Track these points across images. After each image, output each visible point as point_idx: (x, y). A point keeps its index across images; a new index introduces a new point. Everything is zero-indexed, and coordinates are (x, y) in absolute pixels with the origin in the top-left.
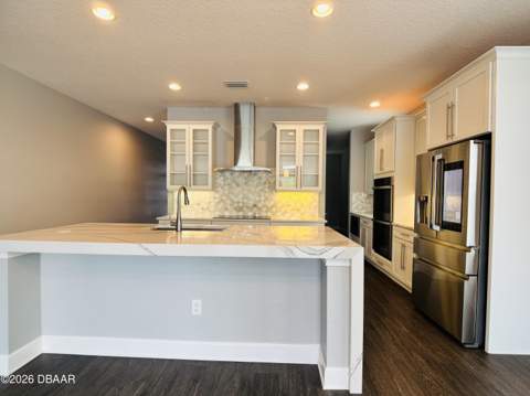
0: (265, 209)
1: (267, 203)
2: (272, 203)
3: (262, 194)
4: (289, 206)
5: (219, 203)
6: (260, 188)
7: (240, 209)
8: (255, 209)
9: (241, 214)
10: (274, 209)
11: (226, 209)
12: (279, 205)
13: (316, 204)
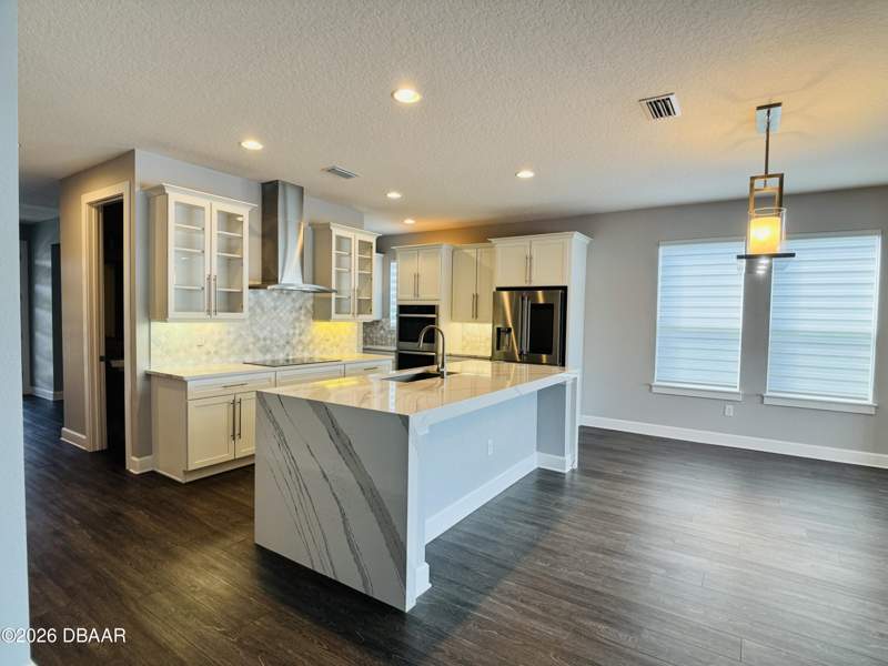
0: (300, 348)
1: (303, 337)
2: (309, 338)
3: (297, 324)
4: (328, 340)
5: (236, 340)
6: (294, 315)
7: (266, 350)
8: (288, 347)
9: (268, 357)
10: (311, 347)
11: (247, 351)
12: (317, 341)
13: (354, 336)
